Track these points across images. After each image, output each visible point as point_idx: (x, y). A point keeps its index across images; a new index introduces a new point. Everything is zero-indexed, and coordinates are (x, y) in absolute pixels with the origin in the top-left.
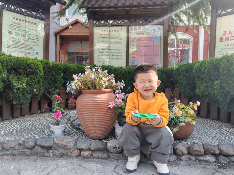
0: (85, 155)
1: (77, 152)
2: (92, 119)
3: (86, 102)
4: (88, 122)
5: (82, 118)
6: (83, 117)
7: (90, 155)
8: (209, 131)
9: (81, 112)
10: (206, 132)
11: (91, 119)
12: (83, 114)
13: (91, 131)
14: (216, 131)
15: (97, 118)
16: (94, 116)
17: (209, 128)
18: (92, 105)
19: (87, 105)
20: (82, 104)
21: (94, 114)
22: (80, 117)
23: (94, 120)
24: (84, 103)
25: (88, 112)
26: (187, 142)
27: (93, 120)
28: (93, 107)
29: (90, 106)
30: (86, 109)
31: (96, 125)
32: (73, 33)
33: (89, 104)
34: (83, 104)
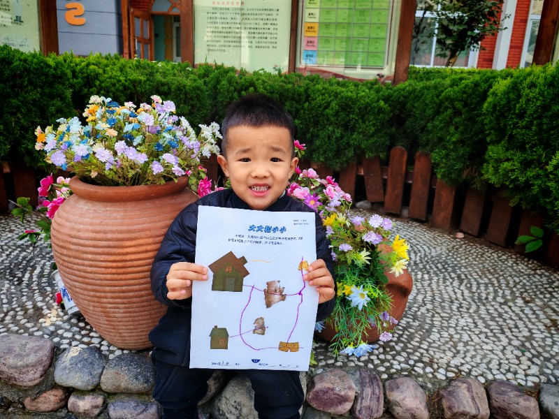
0: (81, 410)
1: (52, 398)
2: (98, 294)
3: (73, 233)
4: (86, 302)
7: (96, 411)
8: (510, 307)
10: (500, 315)
11: (92, 293)
12: (66, 275)
14: (531, 309)
15: (115, 292)
16: (101, 286)
17: (513, 293)
18: (91, 249)
19: (75, 247)
21: (101, 280)
23: (106, 298)
25: (79, 271)
26: (436, 366)
27: (102, 297)
28: (95, 254)
29: (87, 253)
30: (71, 259)
31: (115, 312)
33: (81, 241)
34: (63, 241)
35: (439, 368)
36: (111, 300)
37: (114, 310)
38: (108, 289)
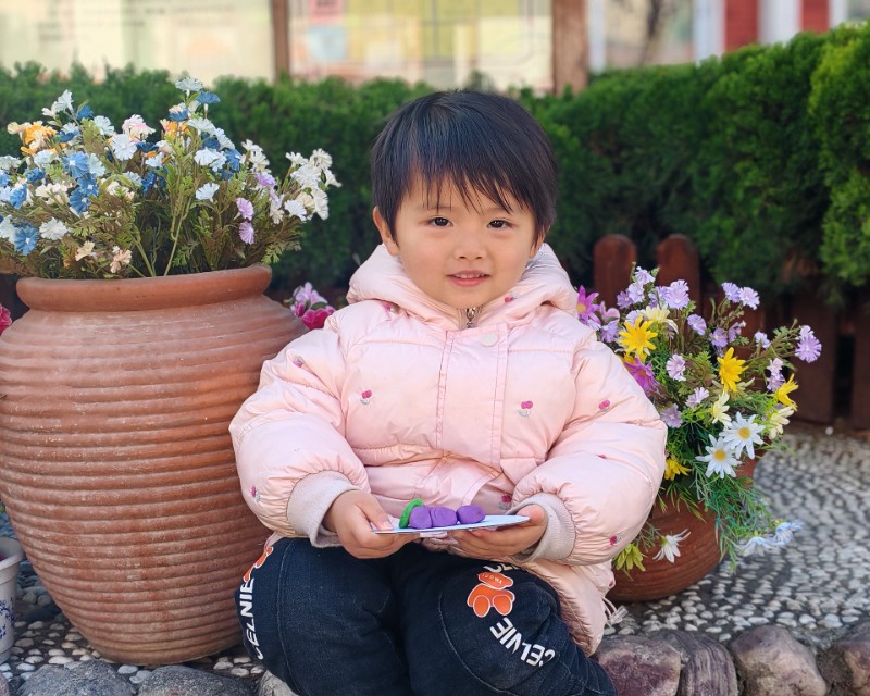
2: (135, 508)
3: (78, 377)
4: (98, 537)
5: (51, 508)
6: (55, 502)
9: (36, 464)
11: (120, 509)
12: (53, 480)
13: (121, 601)
15: (175, 497)
18: (127, 404)
19: (87, 406)
20: (40, 400)
22: (28, 498)
23: (153, 514)
24: (60, 392)
25: (95, 459)
26: (818, 613)
27: (142, 515)
28: (137, 413)
29: (115, 414)
31: (166, 551)
33: (102, 391)
34: (52, 400)
35: (824, 615)
36: (163, 519)
37: (165, 544)
38: (159, 490)
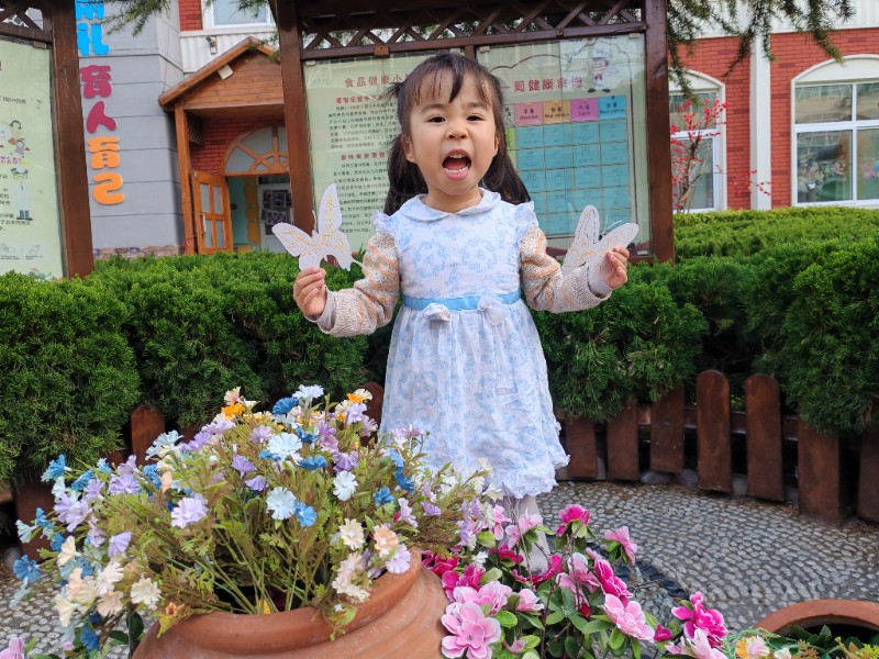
32: (239, 98)
